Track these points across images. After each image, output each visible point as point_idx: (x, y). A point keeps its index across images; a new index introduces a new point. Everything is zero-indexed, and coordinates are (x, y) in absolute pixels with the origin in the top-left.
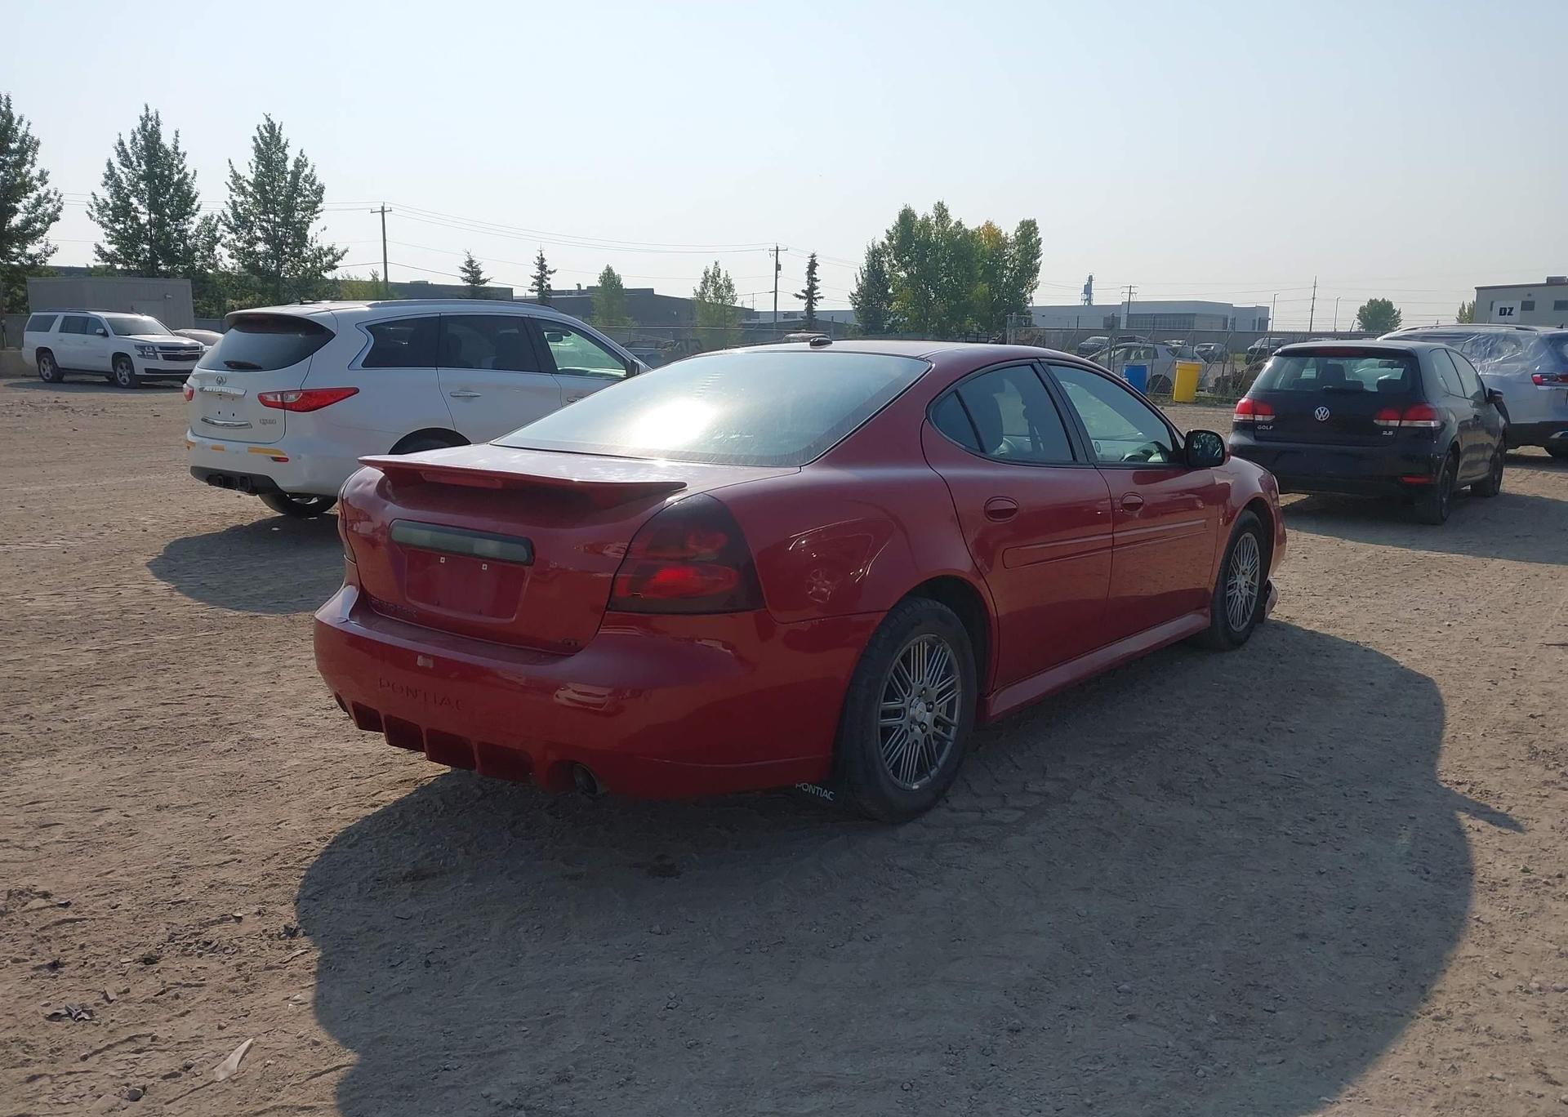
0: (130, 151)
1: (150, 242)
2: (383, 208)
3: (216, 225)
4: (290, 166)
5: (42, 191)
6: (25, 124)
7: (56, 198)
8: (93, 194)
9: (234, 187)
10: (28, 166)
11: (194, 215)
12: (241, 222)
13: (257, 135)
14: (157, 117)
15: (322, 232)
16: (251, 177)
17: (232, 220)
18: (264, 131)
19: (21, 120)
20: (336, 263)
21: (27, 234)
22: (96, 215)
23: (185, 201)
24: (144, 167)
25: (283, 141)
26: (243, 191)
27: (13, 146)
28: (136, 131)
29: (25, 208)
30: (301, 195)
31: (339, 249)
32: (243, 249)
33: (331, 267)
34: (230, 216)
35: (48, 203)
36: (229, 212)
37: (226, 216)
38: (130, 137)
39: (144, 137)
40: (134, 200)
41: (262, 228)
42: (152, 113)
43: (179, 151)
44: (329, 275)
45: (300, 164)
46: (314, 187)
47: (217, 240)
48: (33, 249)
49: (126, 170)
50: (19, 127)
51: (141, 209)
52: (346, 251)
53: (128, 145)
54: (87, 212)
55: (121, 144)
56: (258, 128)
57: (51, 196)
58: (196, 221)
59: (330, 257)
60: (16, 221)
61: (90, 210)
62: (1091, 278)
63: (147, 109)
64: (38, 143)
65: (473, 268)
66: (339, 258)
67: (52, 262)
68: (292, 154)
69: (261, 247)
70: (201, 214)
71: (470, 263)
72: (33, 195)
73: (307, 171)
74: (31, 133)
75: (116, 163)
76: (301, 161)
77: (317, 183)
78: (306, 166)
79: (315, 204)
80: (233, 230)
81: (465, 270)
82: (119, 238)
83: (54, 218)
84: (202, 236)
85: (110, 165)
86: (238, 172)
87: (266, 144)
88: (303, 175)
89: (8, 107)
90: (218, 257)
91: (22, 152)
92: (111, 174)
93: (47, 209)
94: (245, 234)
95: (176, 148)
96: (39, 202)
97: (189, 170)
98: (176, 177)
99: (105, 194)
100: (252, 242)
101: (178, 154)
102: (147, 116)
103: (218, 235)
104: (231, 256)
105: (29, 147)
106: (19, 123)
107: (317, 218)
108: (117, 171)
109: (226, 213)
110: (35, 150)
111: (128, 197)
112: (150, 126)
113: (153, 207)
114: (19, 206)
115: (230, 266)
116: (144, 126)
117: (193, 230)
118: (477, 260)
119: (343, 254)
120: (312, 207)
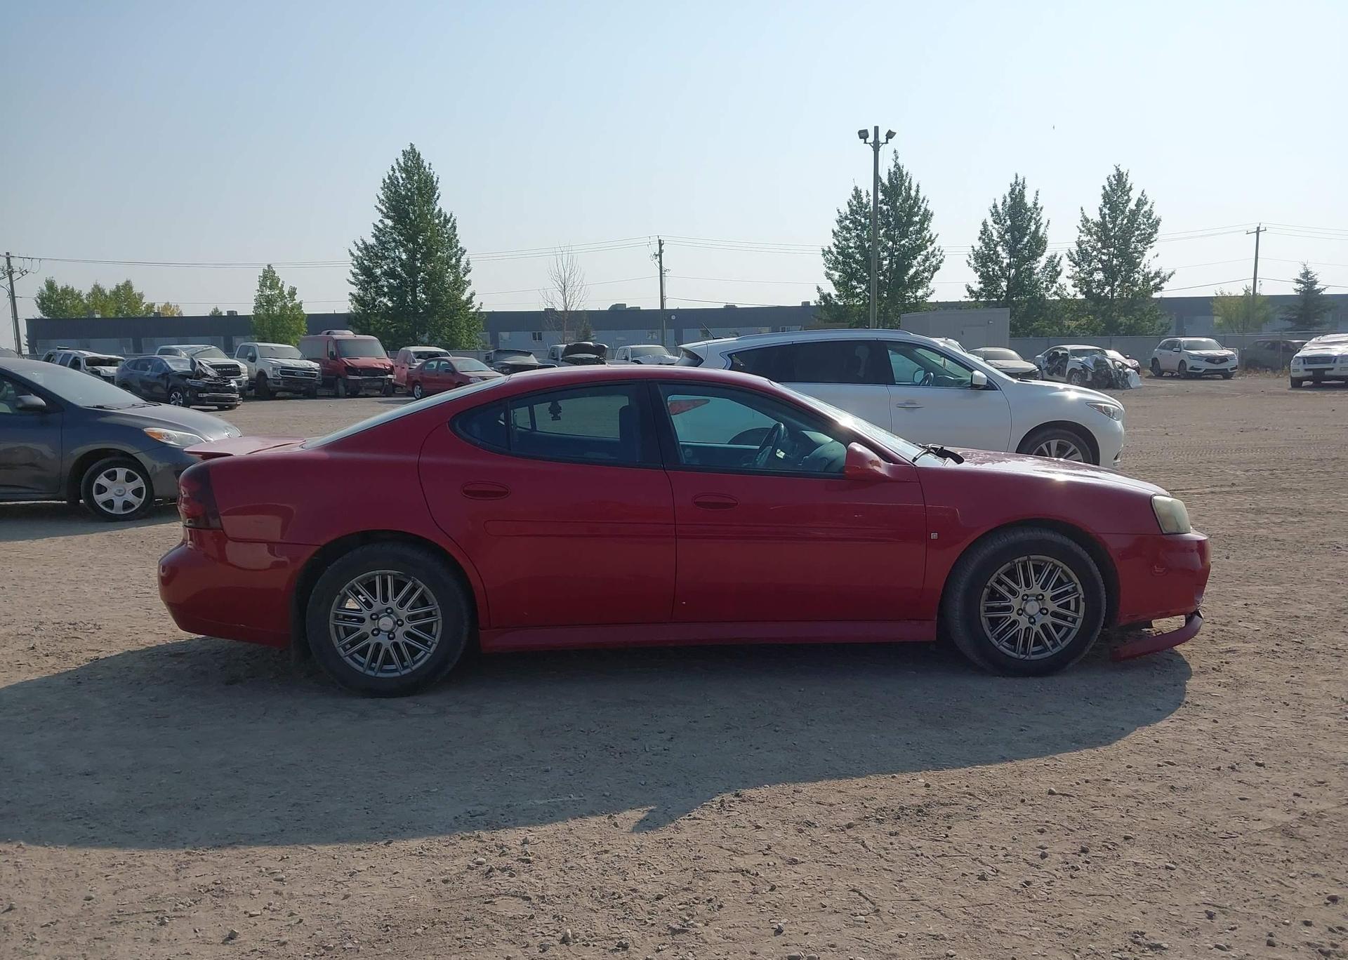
0: (1001, 211)
1: (1008, 279)
2: (1258, 228)
3: (1059, 262)
4: (1132, 205)
5: (930, 249)
6: (926, 201)
7: (939, 253)
8: (973, 247)
9: (1083, 229)
10: (925, 232)
11: (1041, 256)
12: (1082, 257)
13: (1106, 184)
14: (1024, 183)
15: (1152, 260)
16: (1097, 218)
17: (1076, 256)
18: (1113, 179)
19: (924, 199)
20: (1162, 285)
21: (917, 282)
22: (973, 262)
23: (1039, 244)
24: (1009, 222)
25: (1128, 186)
26: (1089, 232)
27: (916, 219)
28: (1007, 195)
29: (918, 263)
30: (1138, 229)
31: (1165, 272)
32: (1084, 279)
33: (1158, 288)
34: (1074, 253)
35: (934, 257)
36: (1074, 248)
37: (1071, 253)
38: (1002, 200)
39: (1012, 198)
40: (999, 249)
41: (1100, 261)
42: (1020, 180)
43: (1037, 206)
44: (1156, 295)
45: (1140, 203)
46: (1150, 221)
47: (1059, 274)
48: (920, 293)
49: (996, 226)
50: (922, 205)
51: (1004, 255)
52: (1173, 273)
53: (1000, 207)
54: (967, 261)
55: (995, 206)
56: (1108, 179)
57: (936, 252)
58: (1043, 261)
59: (1158, 280)
60: (912, 272)
61: (969, 259)
63: (1017, 177)
64: (932, 215)
65: (1308, 279)
66: (1163, 280)
67: (931, 299)
68: (1135, 196)
69: (1099, 276)
70: (1047, 254)
71: (1306, 275)
72: (924, 253)
73: (1146, 208)
74: (928, 208)
75: (990, 222)
76: (1141, 200)
77: (1153, 217)
78: (1146, 204)
79: (1151, 235)
80: (1077, 264)
81: (1299, 281)
82: (987, 279)
83: (937, 268)
84: (1047, 272)
85: (985, 224)
86: (1087, 216)
87: (1113, 190)
88: (1142, 212)
89: (917, 191)
90: (1063, 287)
91: (922, 223)
92: (985, 231)
93: (933, 262)
94: (1086, 266)
95: (1035, 204)
96: (927, 259)
97: (1044, 221)
98: (1033, 228)
99: (978, 245)
100: (1091, 274)
101: (1037, 209)
102: (1016, 183)
103: (1058, 269)
104: (1074, 286)
105: (927, 216)
106: (923, 202)
107: (1151, 247)
108: (990, 228)
109: (1072, 251)
110: (929, 220)
111: (996, 246)
112: (1017, 190)
113: (1012, 253)
114: (915, 262)
115: (1072, 293)
116: (1013, 191)
117: (1040, 267)
118: (1313, 269)
119: (1170, 277)
120: (1147, 239)
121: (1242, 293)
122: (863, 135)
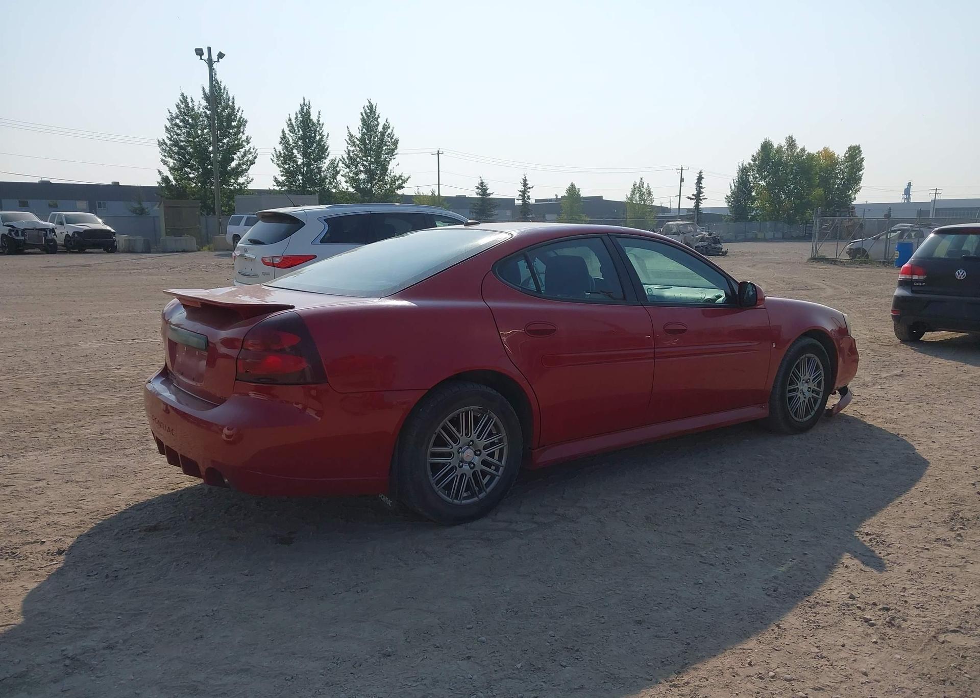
0: (294, 124)
1: (303, 175)
2: (438, 151)
3: (338, 164)
4: (380, 128)
5: (247, 148)
6: (240, 111)
7: (254, 151)
8: (275, 149)
9: (349, 142)
10: (241, 134)
11: (326, 158)
12: (352, 161)
13: (363, 112)
14: (309, 104)
15: (395, 167)
16: (359, 135)
17: (347, 161)
18: (367, 109)
19: (239, 109)
20: (403, 185)
21: (238, 172)
22: (275, 160)
23: (322, 151)
24: (301, 132)
25: (377, 114)
26: (354, 144)
27: (234, 124)
28: (298, 112)
29: (238, 157)
30: (385, 145)
31: (405, 176)
32: (353, 177)
33: (401, 187)
34: (346, 158)
35: (250, 154)
36: (346, 156)
37: (344, 159)
38: (295, 116)
39: (302, 115)
40: (295, 151)
41: (363, 165)
42: (307, 102)
43: (320, 123)
44: (400, 192)
45: (386, 127)
46: (393, 140)
47: (338, 173)
48: (241, 180)
49: (292, 135)
50: (238, 113)
51: (299, 156)
52: (409, 177)
53: (293, 121)
54: (271, 159)
55: (290, 120)
56: (364, 108)
57: (252, 150)
58: (327, 162)
59: (400, 181)
60: (233, 164)
61: (272, 157)
62: (910, 184)
63: (304, 100)
64: (246, 122)
65: (483, 187)
66: (404, 182)
67: (251, 187)
68: (382, 121)
69: (362, 176)
70: (330, 158)
71: (482, 183)
72: (242, 150)
73: (389, 131)
74: (243, 116)
75: (287, 132)
76: (386, 125)
77: (394, 138)
78: (389, 128)
79: (393, 150)
80: (348, 167)
81: (478, 188)
82: (288, 173)
83: (253, 163)
84: (330, 171)
85: (283, 132)
86: (352, 133)
87: (368, 116)
88: (387, 133)
89: (233, 103)
90: (339, 182)
91: (238, 127)
92: (284, 137)
93: (249, 158)
94: (354, 169)
95: (319, 121)
96: (245, 154)
97: (325, 133)
98: (318, 138)
99: (280, 148)
100: (357, 174)
101: (320, 125)
102: (304, 104)
103: (338, 169)
104: (346, 182)
105: (242, 123)
106: (238, 111)
107: (394, 158)
108: (287, 135)
109: (344, 157)
110: (245, 125)
111: (292, 149)
112: (305, 109)
113: (305, 155)
114: (235, 157)
115: (346, 187)
116: (302, 110)
117: (325, 167)
119: (407, 180)
120: (391, 152)
121: (430, 194)
122: (199, 52)
